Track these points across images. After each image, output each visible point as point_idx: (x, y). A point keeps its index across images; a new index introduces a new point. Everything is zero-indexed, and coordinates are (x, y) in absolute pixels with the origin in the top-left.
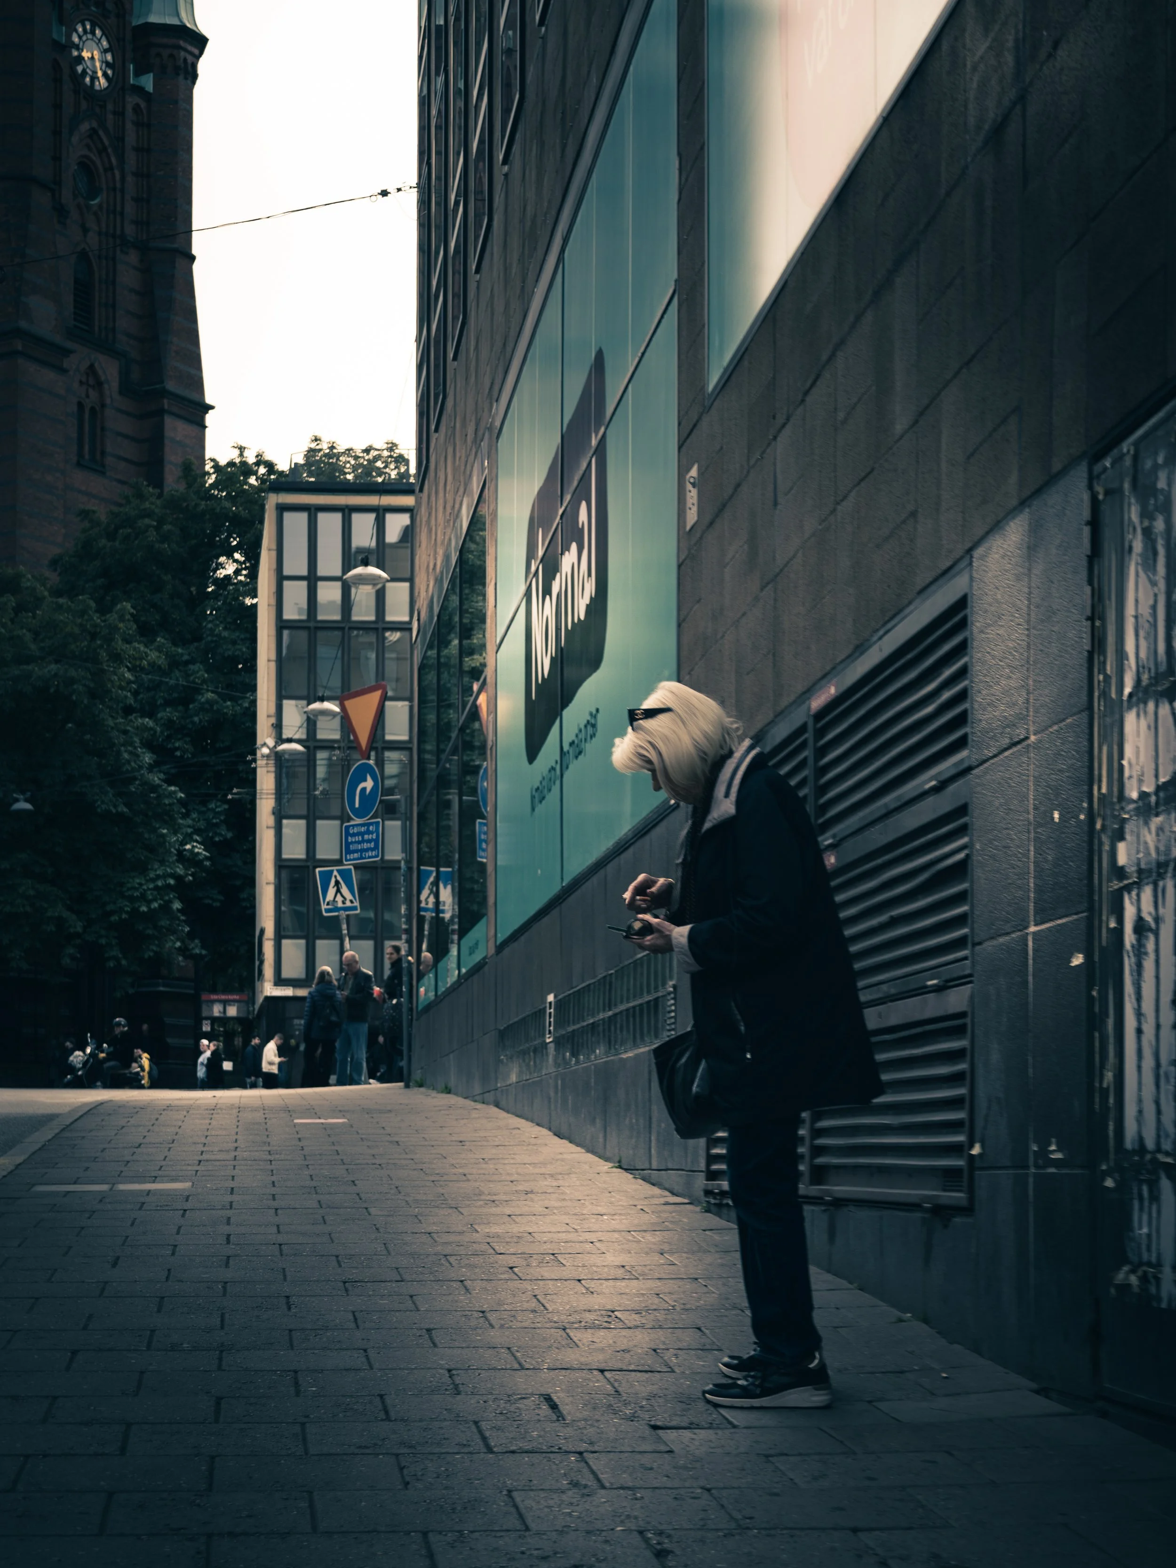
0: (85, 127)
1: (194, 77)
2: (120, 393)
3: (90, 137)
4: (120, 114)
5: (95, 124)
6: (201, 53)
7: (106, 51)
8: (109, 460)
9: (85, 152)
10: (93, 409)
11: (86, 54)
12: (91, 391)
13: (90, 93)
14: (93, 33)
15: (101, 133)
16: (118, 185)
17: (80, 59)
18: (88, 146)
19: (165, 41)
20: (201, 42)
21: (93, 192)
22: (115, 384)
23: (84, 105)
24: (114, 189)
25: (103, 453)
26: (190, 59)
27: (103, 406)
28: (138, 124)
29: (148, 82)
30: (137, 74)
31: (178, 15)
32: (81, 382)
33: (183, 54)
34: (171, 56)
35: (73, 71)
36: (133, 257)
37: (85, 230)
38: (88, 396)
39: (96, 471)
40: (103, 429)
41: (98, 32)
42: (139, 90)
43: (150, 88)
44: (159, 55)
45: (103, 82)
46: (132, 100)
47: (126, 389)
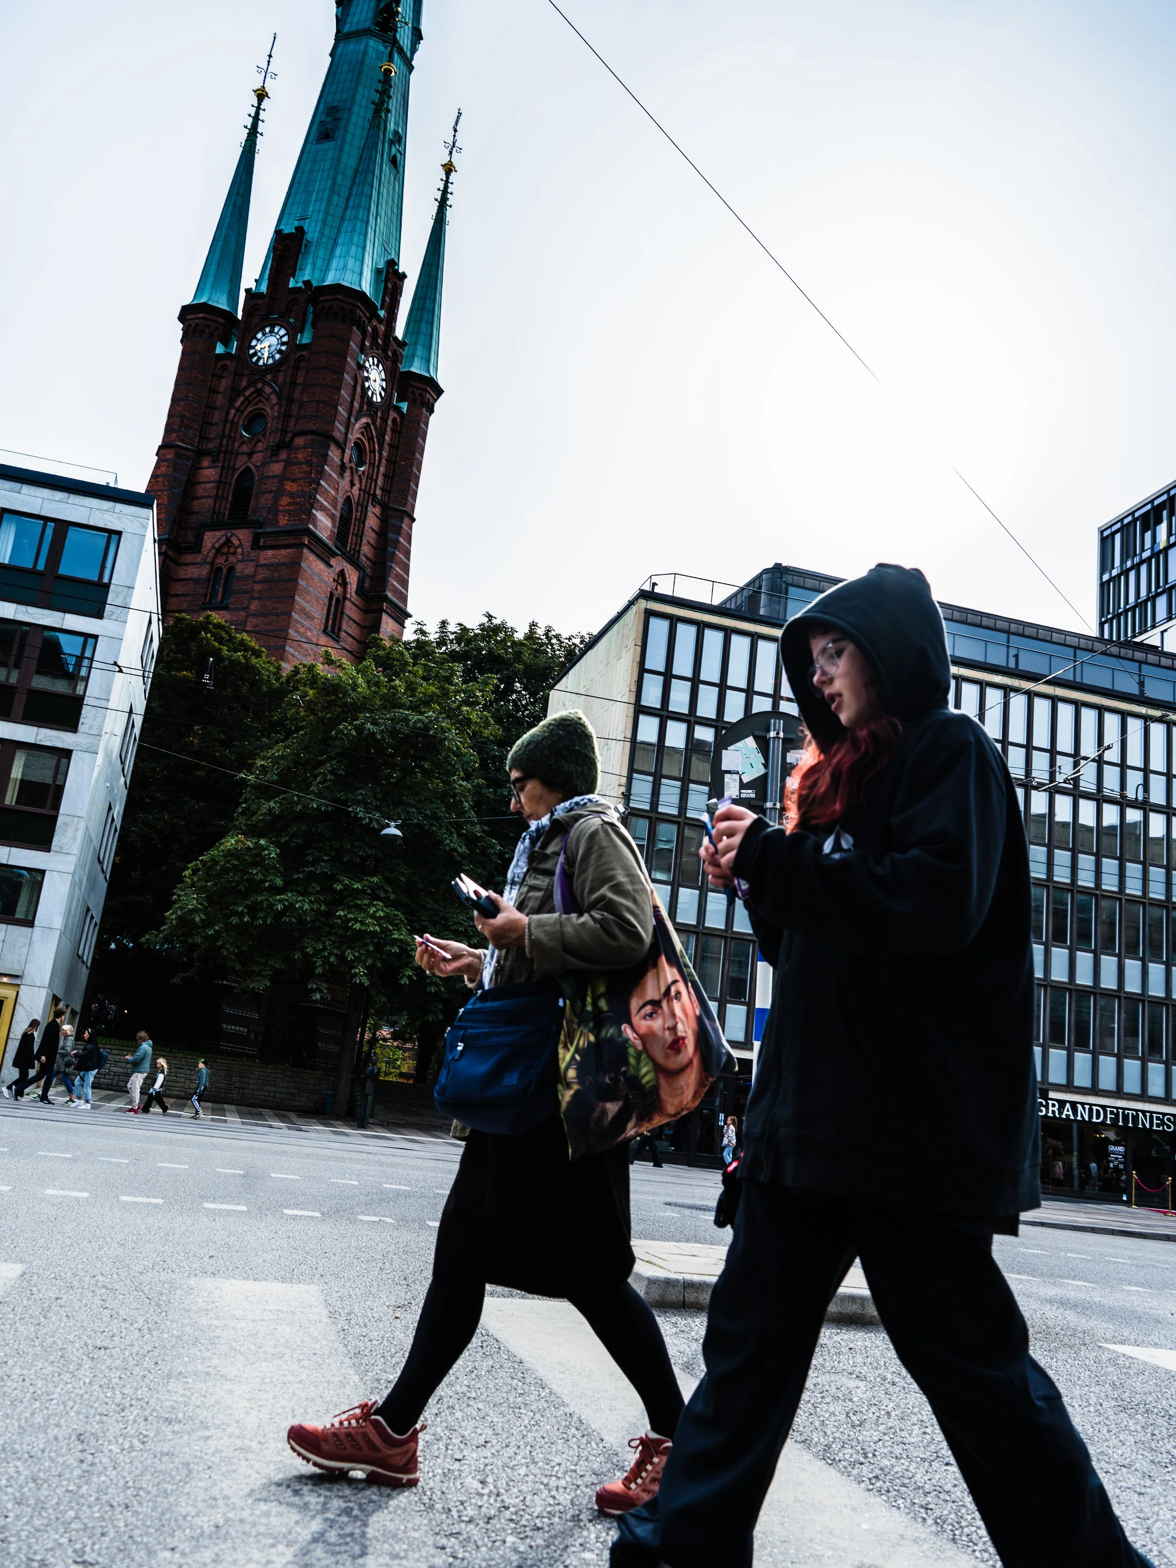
0: (364, 420)
1: (431, 411)
2: (357, 593)
3: (365, 428)
4: (384, 420)
5: (370, 421)
6: (438, 397)
7: (383, 380)
8: (343, 634)
9: (360, 436)
10: (338, 599)
11: (372, 377)
12: (339, 587)
13: (370, 401)
14: (378, 366)
15: (372, 428)
16: (377, 463)
17: (368, 379)
18: (362, 434)
19: (418, 385)
20: (439, 392)
21: (360, 463)
22: (354, 586)
23: (365, 407)
24: (374, 465)
25: (340, 629)
26: (431, 400)
27: (345, 598)
28: (393, 430)
29: (404, 406)
30: (400, 400)
31: (429, 372)
32: (334, 580)
33: (428, 395)
34: (421, 395)
35: (363, 385)
36: (377, 510)
37: (352, 484)
38: (336, 589)
39: (334, 639)
40: (342, 613)
41: (381, 367)
42: (398, 409)
43: (405, 411)
44: (413, 392)
45: (379, 400)
46: (393, 414)
47: (360, 591)
